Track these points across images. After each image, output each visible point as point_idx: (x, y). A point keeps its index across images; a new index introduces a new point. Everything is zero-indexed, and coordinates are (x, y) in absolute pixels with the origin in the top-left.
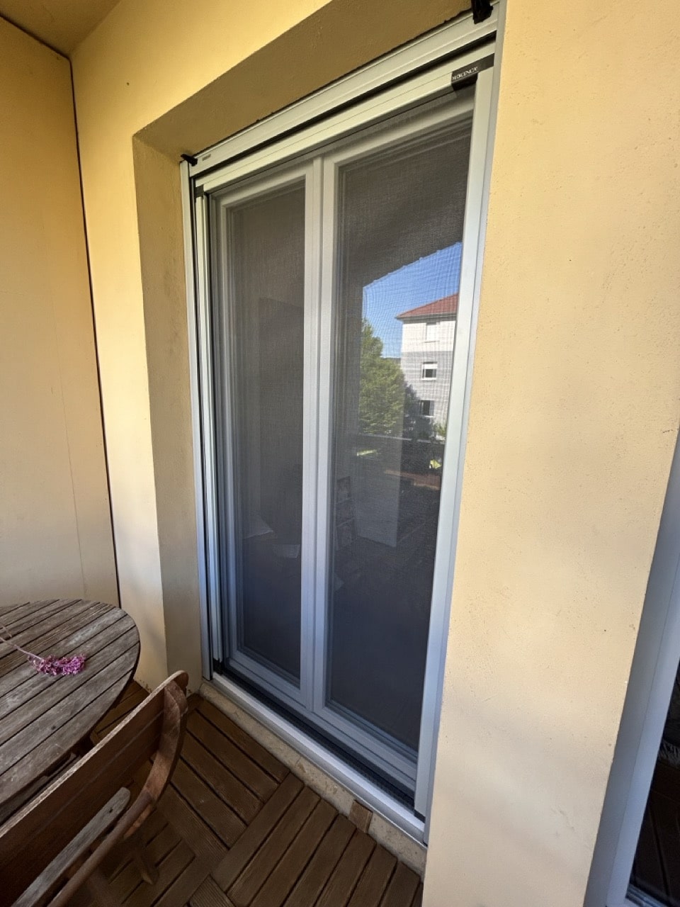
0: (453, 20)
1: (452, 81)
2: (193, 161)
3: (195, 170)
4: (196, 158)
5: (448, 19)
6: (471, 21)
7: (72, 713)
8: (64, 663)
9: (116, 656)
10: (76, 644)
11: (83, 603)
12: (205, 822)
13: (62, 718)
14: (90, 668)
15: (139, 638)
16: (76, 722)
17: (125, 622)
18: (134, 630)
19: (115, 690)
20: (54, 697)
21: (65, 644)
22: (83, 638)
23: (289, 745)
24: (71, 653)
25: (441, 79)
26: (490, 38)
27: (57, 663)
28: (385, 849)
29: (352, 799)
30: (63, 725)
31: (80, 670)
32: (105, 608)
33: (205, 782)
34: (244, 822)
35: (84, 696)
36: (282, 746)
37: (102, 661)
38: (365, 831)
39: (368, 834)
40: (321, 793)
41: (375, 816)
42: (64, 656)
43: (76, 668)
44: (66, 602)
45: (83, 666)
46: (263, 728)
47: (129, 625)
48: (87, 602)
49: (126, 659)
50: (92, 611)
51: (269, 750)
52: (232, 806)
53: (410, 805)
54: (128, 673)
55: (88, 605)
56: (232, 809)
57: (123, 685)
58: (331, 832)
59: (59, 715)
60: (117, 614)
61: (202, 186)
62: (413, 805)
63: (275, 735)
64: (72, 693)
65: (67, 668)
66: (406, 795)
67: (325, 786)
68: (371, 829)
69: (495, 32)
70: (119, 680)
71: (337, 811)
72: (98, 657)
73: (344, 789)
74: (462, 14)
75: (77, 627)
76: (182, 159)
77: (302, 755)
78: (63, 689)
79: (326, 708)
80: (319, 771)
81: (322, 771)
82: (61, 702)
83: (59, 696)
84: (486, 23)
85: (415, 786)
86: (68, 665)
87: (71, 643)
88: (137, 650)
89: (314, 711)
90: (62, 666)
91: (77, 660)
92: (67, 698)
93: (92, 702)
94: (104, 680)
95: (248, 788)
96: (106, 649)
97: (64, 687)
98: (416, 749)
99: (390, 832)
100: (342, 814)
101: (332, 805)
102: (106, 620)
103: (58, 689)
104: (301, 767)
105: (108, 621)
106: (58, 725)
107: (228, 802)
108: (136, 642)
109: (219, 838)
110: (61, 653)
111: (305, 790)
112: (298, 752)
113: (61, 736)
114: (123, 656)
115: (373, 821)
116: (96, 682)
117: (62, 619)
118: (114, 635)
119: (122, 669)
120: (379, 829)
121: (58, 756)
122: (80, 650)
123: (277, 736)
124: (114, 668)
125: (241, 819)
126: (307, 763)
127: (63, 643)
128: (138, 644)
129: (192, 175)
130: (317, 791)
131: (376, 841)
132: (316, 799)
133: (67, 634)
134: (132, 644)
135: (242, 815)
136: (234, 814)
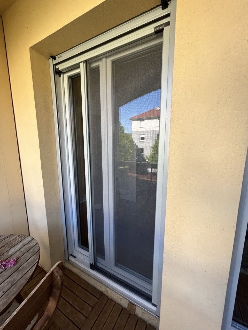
0: (154, 8)
1: (155, 30)
2: (54, 58)
3: (55, 62)
4: (56, 57)
5: (152, 8)
6: (161, 9)
7: (12, 284)
8: (7, 263)
9: (30, 257)
10: (12, 253)
11: (14, 236)
12: (70, 320)
13: (7, 287)
14: (19, 263)
15: (39, 248)
16: (14, 287)
17: (33, 242)
18: (37, 245)
19: (30, 272)
20: (3, 278)
21: (7, 253)
22: (15, 251)
23: (102, 283)
24: (10, 258)
25: (150, 30)
26: (168, 15)
27: (4, 263)
28: (142, 320)
29: (128, 302)
30: (8, 290)
31: (14, 265)
32: (24, 237)
33: (69, 303)
34: (86, 317)
35: (17, 276)
36: (99, 284)
37: (24, 260)
38: (133, 314)
39: (135, 315)
40: (115, 301)
41: (137, 307)
42: (7, 259)
43: (12, 264)
44: (6, 236)
45: (16, 263)
46: (90, 277)
47: (35, 243)
48: (16, 235)
49: (34, 258)
50: (18, 238)
51: (94, 286)
52: (80, 311)
53: (150, 301)
54: (36, 263)
55: (16, 236)
56: (80, 312)
57: (34, 269)
58: (120, 316)
59: (6, 286)
60: (30, 239)
61: (58, 68)
62: (151, 301)
63: (96, 279)
64: (11, 275)
65: (9, 264)
66: (148, 297)
67: (116, 298)
68: (136, 312)
69: (170, 13)
70: (32, 267)
71: (122, 307)
72: (22, 258)
73: (124, 298)
74: (158, 6)
75: (12, 246)
76: (50, 57)
77: (107, 287)
78: (7, 274)
79: (115, 267)
80: (114, 292)
81: (115, 292)
82: (7, 280)
83: (6, 277)
84: (166, 10)
85: (152, 293)
86: (9, 263)
87: (9, 253)
88: (39, 253)
89: (111, 268)
90: (6, 264)
91: (13, 261)
92: (9, 278)
93: (20, 278)
94: (25, 268)
95: (86, 303)
96: (25, 255)
97: (8, 273)
98: (152, 279)
99: (143, 312)
100: (124, 308)
101: (119, 305)
102: (24, 242)
103: (5, 274)
104: (107, 292)
105: (26, 242)
106: (5, 290)
107: (78, 309)
108: (38, 250)
109: (76, 326)
110: (6, 258)
111: (109, 300)
112: (105, 286)
113: (7, 295)
114: (33, 257)
115: (136, 309)
116: (22, 269)
117: (5, 243)
118: (28, 248)
119: (33, 262)
120: (139, 312)
121: (7, 305)
122: (14, 256)
123: (96, 280)
124: (30, 262)
125: (84, 316)
126: (109, 289)
127: (6, 253)
128: (39, 251)
129: (54, 64)
130: (114, 300)
131: (138, 317)
132: (114, 304)
133: (8, 249)
134: (37, 251)
135: (85, 314)
136: (81, 315)
